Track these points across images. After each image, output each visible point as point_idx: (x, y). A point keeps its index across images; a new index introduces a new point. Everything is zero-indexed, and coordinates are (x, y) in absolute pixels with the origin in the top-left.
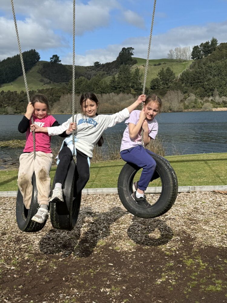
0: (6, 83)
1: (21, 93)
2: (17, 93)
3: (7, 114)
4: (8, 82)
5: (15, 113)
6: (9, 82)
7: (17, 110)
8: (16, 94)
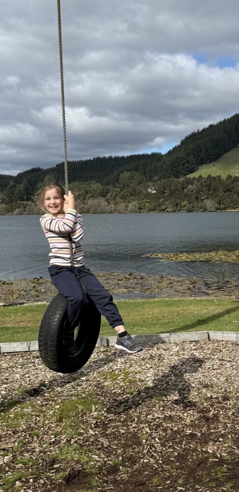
0: (206, 164)
1: (227, 179)
2: (221, 178)
3: (205, 210)
4: (208, 162)
5: (217, 209)
6: (210, 162)
7: (220, 205)
8: (220, 180)
